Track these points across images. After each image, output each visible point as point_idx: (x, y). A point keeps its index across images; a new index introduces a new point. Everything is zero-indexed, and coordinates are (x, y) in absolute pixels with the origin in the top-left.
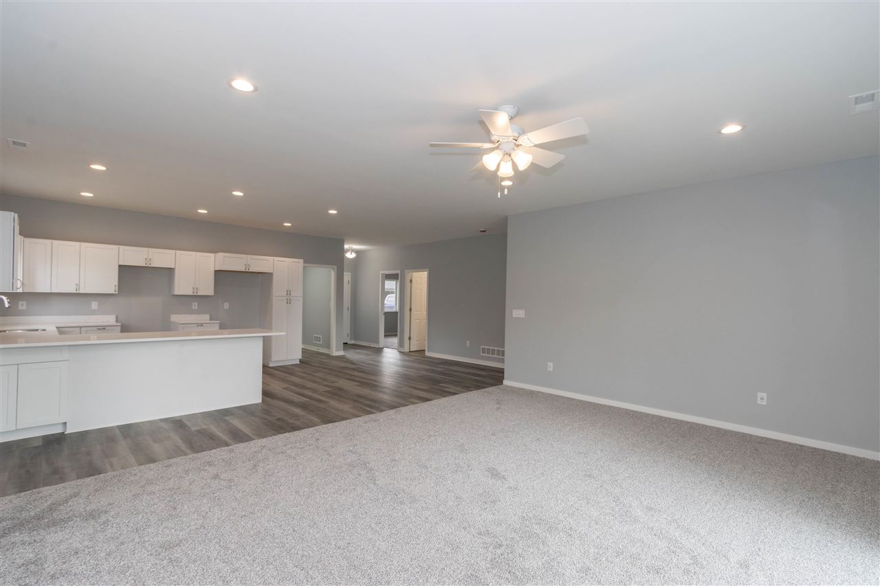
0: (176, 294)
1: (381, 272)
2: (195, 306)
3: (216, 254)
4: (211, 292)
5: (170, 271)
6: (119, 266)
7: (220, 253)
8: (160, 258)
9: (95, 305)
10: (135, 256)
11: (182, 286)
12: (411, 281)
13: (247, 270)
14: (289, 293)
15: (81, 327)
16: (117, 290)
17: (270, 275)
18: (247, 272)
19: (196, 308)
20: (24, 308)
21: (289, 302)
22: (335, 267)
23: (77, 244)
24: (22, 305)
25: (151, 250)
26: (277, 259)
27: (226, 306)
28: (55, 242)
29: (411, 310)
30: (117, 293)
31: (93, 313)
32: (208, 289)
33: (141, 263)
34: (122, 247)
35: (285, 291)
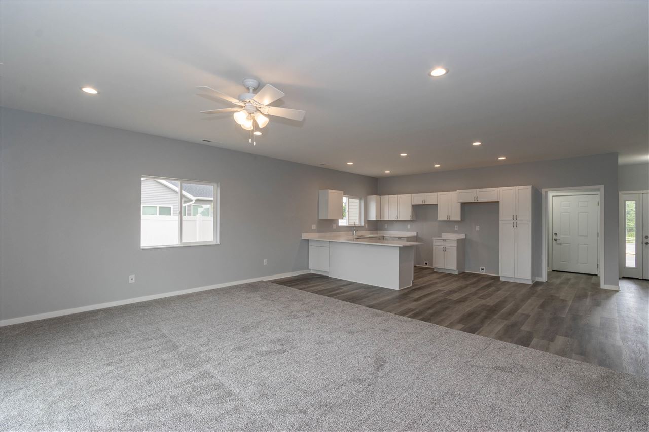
0: (439, 220)
2: (456, 228)
4: (459, 218)
5: (435, 206)
7: (458, 191)
8: (430, 198)
9: (409, 226)
10: (418, 199)
11: (442, 216)
13: (476, 201)
14: (515, 217)
16: (412, 218)
18: (477, 202)
21: (515, 225)
23: (396, 196)
25: (426, 195)
26: (503, 188)
27: (478, 228)
32: (457, 216)
33: (421, 203)
34: (413, 195)
35: (512, 217)
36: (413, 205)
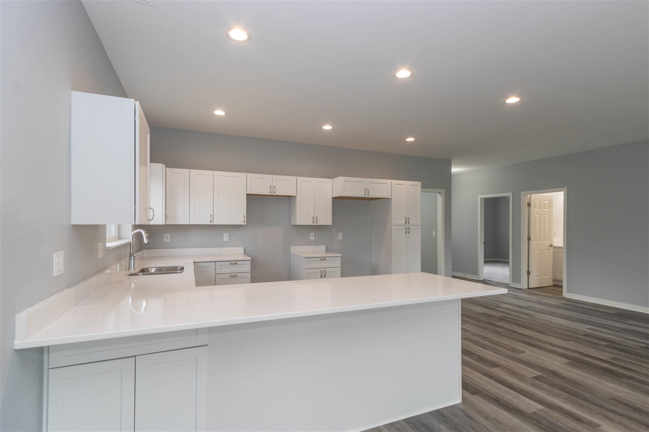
0: (298, 224)
1: (479, 197)
2: (312, 236)
3: (334, 179)
4: (329, 222)
5: (290, 199)
6: (247, 195)
7: (340, 178)
8: (283, 185)
9: (226, 237)
10: (262, 184)
12: (529, 205)
14: (407, 221)
15: (215, 262)
16: (245, 222)
17: (387, 200)
18: (365, 198)
19: (313, 239)
20: (169, 240)
21: (408, 231)
22: (443, 191)
23: (210, 173)
24: (167, 237)
25: (275, 177)
26: (395, 182)
27: (340, 236)
28: (193, 171)
29: (529, 239)
30: (245, 224)
31: (225, 245)
32: (326, 219)
33: (266, 192)
34: (249, 175)
35: (404, 219)
36: (249, 196)
